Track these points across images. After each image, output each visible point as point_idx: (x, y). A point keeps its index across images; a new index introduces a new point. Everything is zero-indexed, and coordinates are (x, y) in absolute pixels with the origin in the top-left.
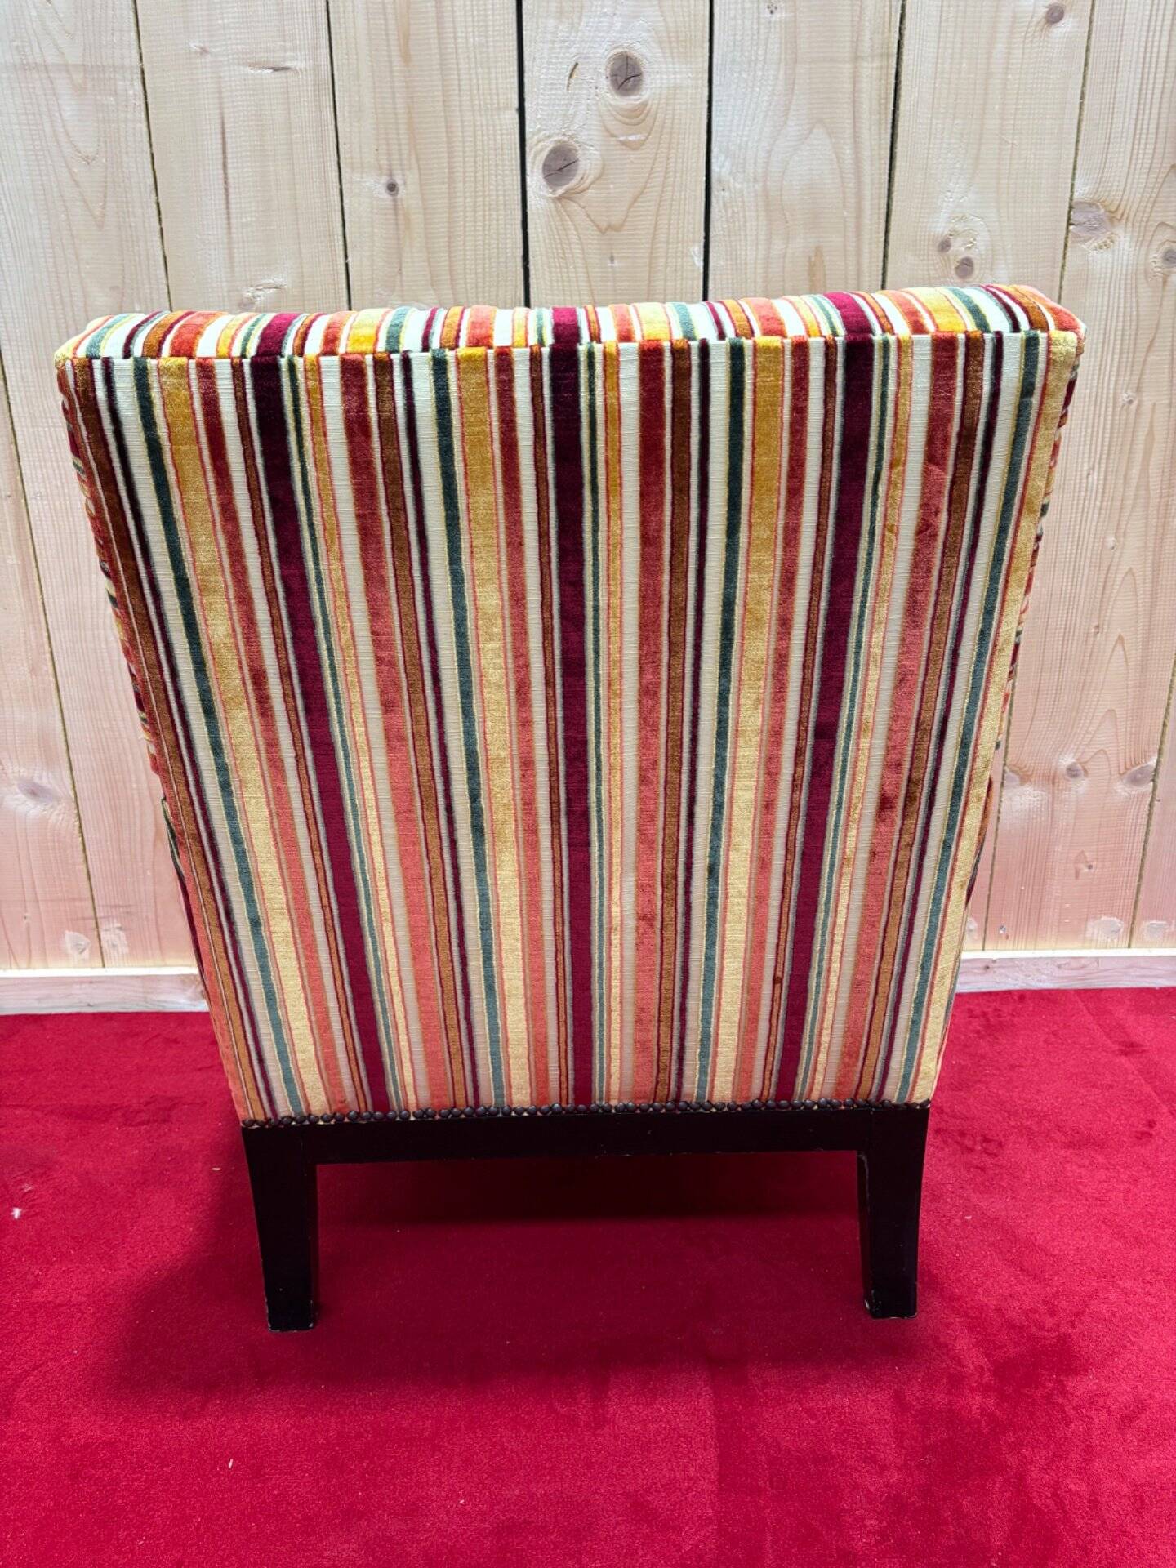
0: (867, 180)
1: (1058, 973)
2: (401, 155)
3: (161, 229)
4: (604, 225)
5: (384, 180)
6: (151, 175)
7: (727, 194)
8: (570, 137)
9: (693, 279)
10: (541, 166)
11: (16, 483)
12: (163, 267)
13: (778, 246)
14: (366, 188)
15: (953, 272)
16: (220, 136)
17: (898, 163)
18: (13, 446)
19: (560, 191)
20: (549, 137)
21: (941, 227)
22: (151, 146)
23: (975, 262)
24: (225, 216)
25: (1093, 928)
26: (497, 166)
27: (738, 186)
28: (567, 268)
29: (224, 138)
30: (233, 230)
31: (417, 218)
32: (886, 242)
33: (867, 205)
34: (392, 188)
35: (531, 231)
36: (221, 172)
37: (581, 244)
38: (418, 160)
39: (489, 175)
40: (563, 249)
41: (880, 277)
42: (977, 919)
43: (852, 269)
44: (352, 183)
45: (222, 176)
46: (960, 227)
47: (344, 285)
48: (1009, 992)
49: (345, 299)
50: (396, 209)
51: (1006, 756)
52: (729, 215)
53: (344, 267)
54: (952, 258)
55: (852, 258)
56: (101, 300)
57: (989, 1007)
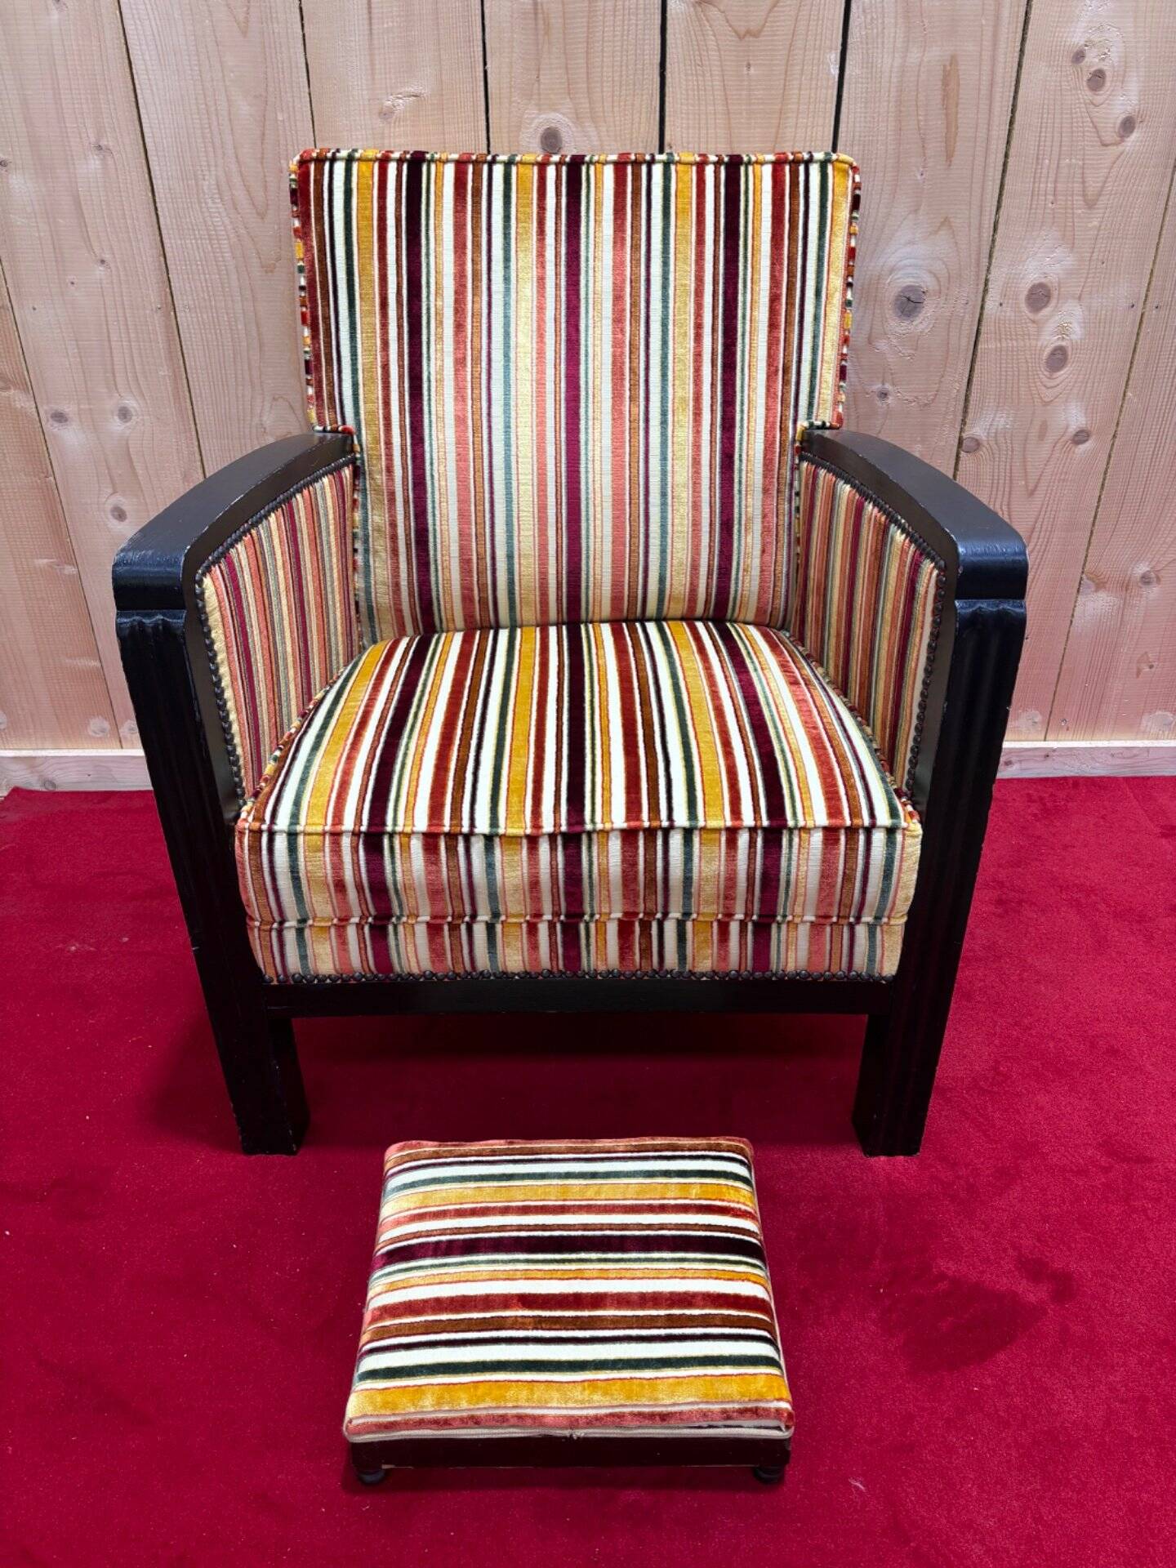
1: (1111, 761)
3: (304, 36)
4: (742, 30)
9: (827, 88)
11: (166, 297)
12: (305, 75)
13: (914, 56)
15: (1085, 83)
18: (162, 259)
21: (1077, 37)
23: (1108, 74)
24: (367, 22)
25: (1146, 721)
28: (704, 76)
30: (375, 37)
31: (557, 23)
33: (1005, 13)
35: (669, 37)
37: (719, 50)
40: (700, 55)
41: (1013, 88)
42: (1042, 713)
43: (985, 78)
46: (1096, 38)
47: (482, 94)
48: (1065, 779)
49: (483, 108)
50: (536, 14)
51: (1084, 564)
52: (868, 20)
53: (482, 74)
54: (1085, 69)
55: (986, 68)
56: (245, 109)
57: (1047, 793)
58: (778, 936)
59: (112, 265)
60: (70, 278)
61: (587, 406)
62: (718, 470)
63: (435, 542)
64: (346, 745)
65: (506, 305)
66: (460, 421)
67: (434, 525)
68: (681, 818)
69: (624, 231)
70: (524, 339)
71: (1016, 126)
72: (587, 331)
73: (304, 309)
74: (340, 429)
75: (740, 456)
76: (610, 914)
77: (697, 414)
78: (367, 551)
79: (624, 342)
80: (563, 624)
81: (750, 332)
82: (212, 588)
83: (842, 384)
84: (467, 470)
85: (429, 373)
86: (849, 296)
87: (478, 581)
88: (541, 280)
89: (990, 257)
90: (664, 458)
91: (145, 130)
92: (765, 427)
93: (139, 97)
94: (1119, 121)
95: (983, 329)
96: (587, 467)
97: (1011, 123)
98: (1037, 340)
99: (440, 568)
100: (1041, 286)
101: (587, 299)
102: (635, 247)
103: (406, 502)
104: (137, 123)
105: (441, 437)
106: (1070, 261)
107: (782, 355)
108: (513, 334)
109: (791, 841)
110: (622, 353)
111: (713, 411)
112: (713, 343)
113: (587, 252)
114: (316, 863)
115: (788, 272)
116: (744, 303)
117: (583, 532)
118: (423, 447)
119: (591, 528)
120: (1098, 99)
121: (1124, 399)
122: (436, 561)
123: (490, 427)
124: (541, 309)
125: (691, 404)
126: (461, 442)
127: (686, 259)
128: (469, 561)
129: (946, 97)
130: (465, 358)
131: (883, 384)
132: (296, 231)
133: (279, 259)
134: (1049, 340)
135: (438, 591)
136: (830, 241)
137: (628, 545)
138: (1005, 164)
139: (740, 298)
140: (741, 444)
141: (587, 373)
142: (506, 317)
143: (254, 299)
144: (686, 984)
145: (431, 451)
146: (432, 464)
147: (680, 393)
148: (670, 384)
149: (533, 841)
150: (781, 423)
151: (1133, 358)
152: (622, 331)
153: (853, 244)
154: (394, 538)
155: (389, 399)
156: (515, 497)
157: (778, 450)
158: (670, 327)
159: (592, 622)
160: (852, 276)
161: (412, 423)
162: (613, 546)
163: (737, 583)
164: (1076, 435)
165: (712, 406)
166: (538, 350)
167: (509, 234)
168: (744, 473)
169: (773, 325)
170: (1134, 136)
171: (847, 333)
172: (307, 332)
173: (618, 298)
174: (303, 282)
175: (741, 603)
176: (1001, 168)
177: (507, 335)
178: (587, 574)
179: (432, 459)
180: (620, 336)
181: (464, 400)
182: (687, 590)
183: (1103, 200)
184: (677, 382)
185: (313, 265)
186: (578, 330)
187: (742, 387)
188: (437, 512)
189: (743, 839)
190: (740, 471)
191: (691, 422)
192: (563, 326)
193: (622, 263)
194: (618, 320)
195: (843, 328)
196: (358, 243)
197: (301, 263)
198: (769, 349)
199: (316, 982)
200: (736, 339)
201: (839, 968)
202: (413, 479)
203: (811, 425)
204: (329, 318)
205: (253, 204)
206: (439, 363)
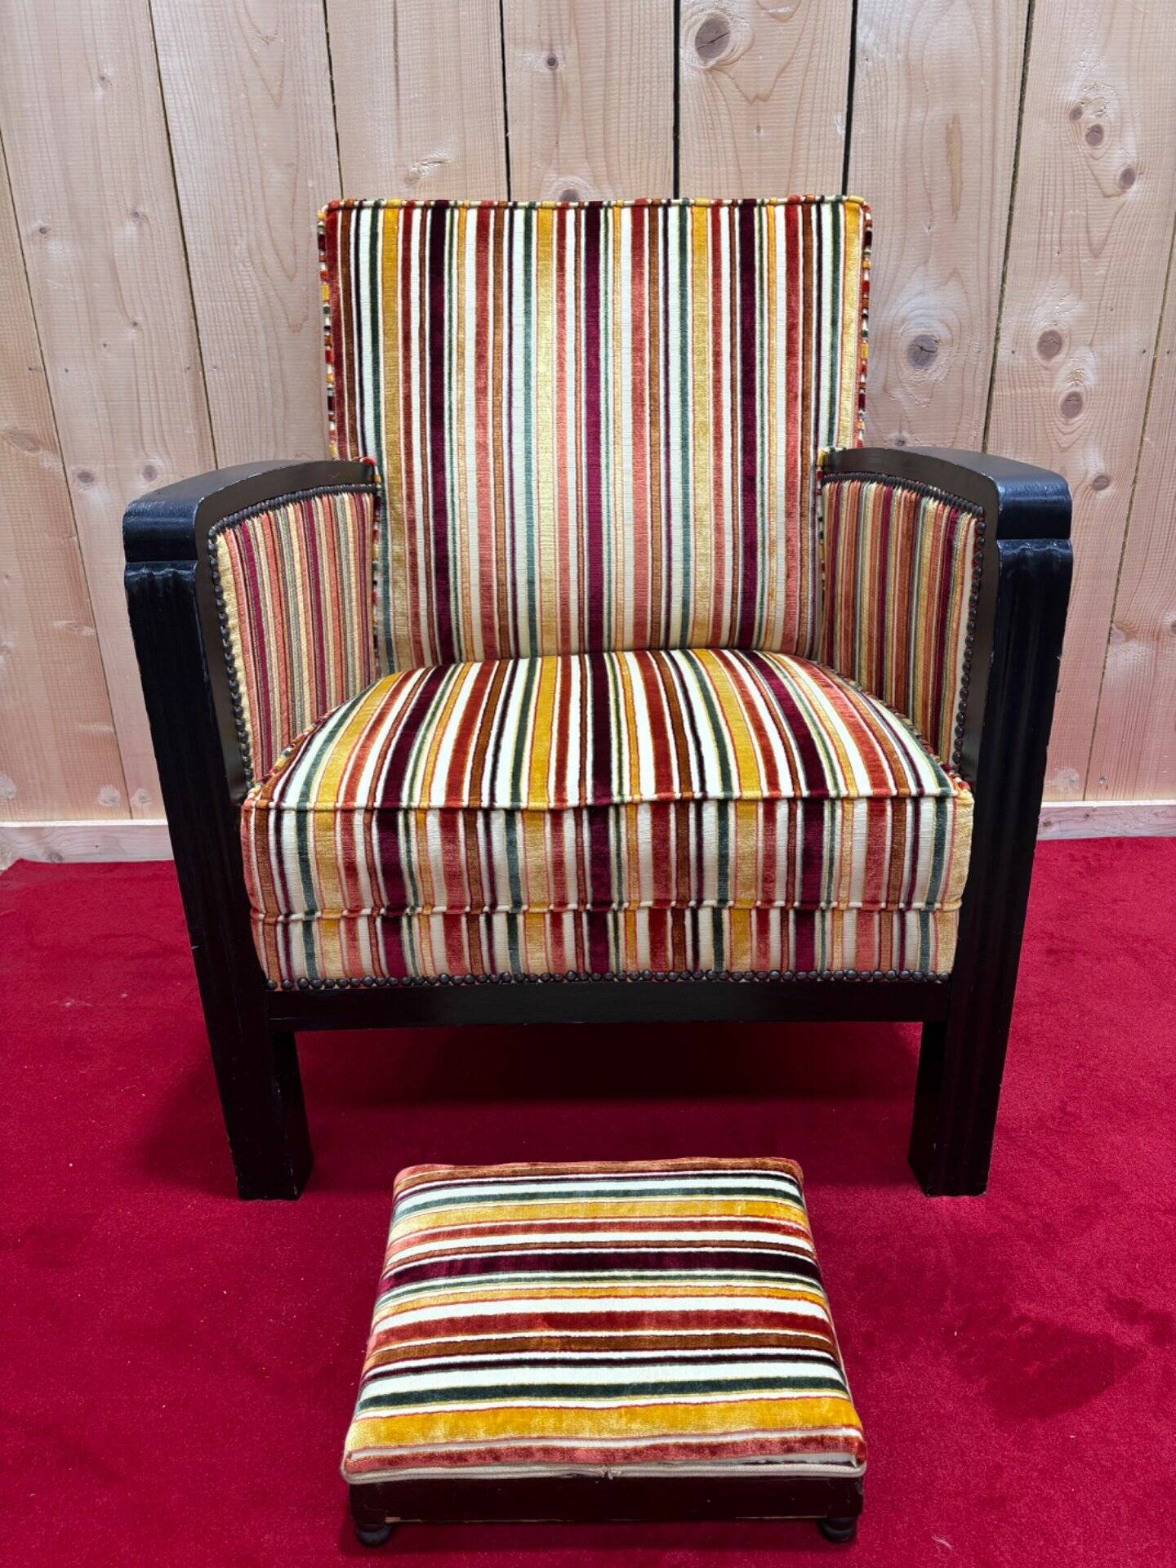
0: (1004, 49)
1: (1154, 821)
2: (561, 29)
3: (334, 107)
4: (752, 95)
5: (545, 55)
6: (326, 54)
7: (870, 64)
8: (724, 10)
9: (835, 148)
10: (694, 38)
11: (195, 357)
12: (335, 144)
13: (917, 115)
14: (527, 62)
15: (1084, 138)
16: (392, 15)
17: (1035, 34)
18: (193, 321)
19: (712, 63)
20: (703, 10)
21: (1072, 95)
22: (326, 25)
23: (1105, 129)
24: (394, 93)
26: (652, 39)
27: (881, 56)
28: (715, 139)
29: (395, 17)
30: (402, 107)
31: (575, 91)
32: (1021, 110)
33: (1003, 73)
34: (552, 62)
35: (682, 102)
36: (392, 50)
37: (730, 114)
38: (577, 34)
39: (645, 48)
40: (712, 119)
41: (1014, 144)
42: (1079, 772)
43: (987, 135)
44: (514, 59)
45: (392, 54)
46: (1091, 96)
47: (504, 159)
48: (1108, 839)
49: (504, 172)
50: (555, 83)
51: (1113, 614)
52: (872, 84)
53: (504, 141)
54: (1083, 125)
55: (988, 125)
56: (277, 177)
57: (1089, 852)
58: (822, 924)
59: (143, 327)
60: (102, 340)
61: (607, 432)
62: (740, 493)
63: (455, 569)
64: (360, 737)
65: (527, 336)
66: (481, 447)
67: (455, 551)
68: (715, 789)
69: (642, 267)
70: (544, 368)
71: (1019, 179)
72: (606, 360)
73: (328, 348)
74: (361, 460)
75: (762, 479)
76: (640, 902)
77: (718, 438)
78: (386, 582)
79: (643, 370)
80: (585, 652)
81: (769, 360)
82: (225, 547)
83: (861, 411)
84: (488, 495)
85: (451, 402)
86: (865, 327)
87: (498, 608)
88: (561, 313)
89: (1000, 306)
90: (685, 481)
91: (181, 197)
92: (786, 451)
93: (176, 165)
94: (1119, 173)
95: (997, 377)
96: (608, 491)
97: (1014, 177)
98: (1051, 386)
99: (460, 596)
100: (1052, 333)
101: (606, 329)
102: (653, 281)
103: (426, 529)
104: (173, 190)
105: (462, 464)
106: (1079, 308)
107: (800, 382)
108: (533, 365)
109: (833, 812)
110: (642, 380)
111: (733, 435)
112: (732, 370)
113: (606, 286)
114: (326, 843)
115: (804, 302)
116: (762, 331)
117: (605, 556)
118: (443, 474)
119: (613, 551)
120: (1098, 153)
121: (1141, 445)
122: (456, 589)
123: (511, 453)
124: (561, 340)
125: (712, 428)
126: (482, 467)
127: (703, 291)
128: (490, 587)
129: (949, 154)
130: (486, 388)
131: (900, 432)
132: (323, 274)
133: (306, 319)
134: (1063, 387)
135: (457, 620)
136: (844, 275)
137: (650, 569)
138: (1010, 217)
139: (758, 327)
140: (762, 467)
141: (607, 400)
142: (527, 347)
143: (281, 359)
144: (724, 984)
145: (452, 478)
146: (452, 490)
147: (700, 418)
148: (690, 409)
149: (557, 815)
150: (802, 447)
151: (1148, 403)
152: (642, 359)
153: (866, 278)
154: (414, 567)
155: (411, 429)
156: (535, 522)
157: (799, 474)
158: (689, 355)
159: (614, 651)
160: (867, 309)
161: (433, 452)
162: (636, 570)
163: (762, 608)
164: (1096, 481)
165: (732, 430)
166: (558, 378)
167: (530, 271)
168: (766, 496)
169: (791, 353)
170: (1135, 187)
171: (864, 363)
172: (330, 370)
173: (637, 328)
174: (328, 322)
175: (767, 629)
176: (1007, 220)
177: (527, 364)
178: (609, 600)
179: (452, 486)
180: (639, 364)
181: (485, 426)
182: (711, 616)
183: (1108, 250)
184: (697, 408)
185: (338, 306)
186: (597, 359)
187: (762, 412)
188: (458, 539)
189: (782, 811)
190: (763, 493)
191: (712, 446)
192: (583, 355)
193: (641, 296)
194: (637, 350)
195: (860, 357)
196: (383, 283)
197: (327, 305)
198: (788, 375)
199: (323, 988)
200: (755, 366)
201: (890, 967)
202: (434, 506)
203: (832, 450)
204: (353, 354)
205: (282, 266)
206: (460, 392)
